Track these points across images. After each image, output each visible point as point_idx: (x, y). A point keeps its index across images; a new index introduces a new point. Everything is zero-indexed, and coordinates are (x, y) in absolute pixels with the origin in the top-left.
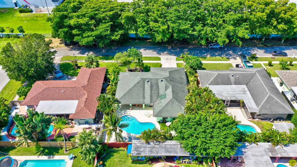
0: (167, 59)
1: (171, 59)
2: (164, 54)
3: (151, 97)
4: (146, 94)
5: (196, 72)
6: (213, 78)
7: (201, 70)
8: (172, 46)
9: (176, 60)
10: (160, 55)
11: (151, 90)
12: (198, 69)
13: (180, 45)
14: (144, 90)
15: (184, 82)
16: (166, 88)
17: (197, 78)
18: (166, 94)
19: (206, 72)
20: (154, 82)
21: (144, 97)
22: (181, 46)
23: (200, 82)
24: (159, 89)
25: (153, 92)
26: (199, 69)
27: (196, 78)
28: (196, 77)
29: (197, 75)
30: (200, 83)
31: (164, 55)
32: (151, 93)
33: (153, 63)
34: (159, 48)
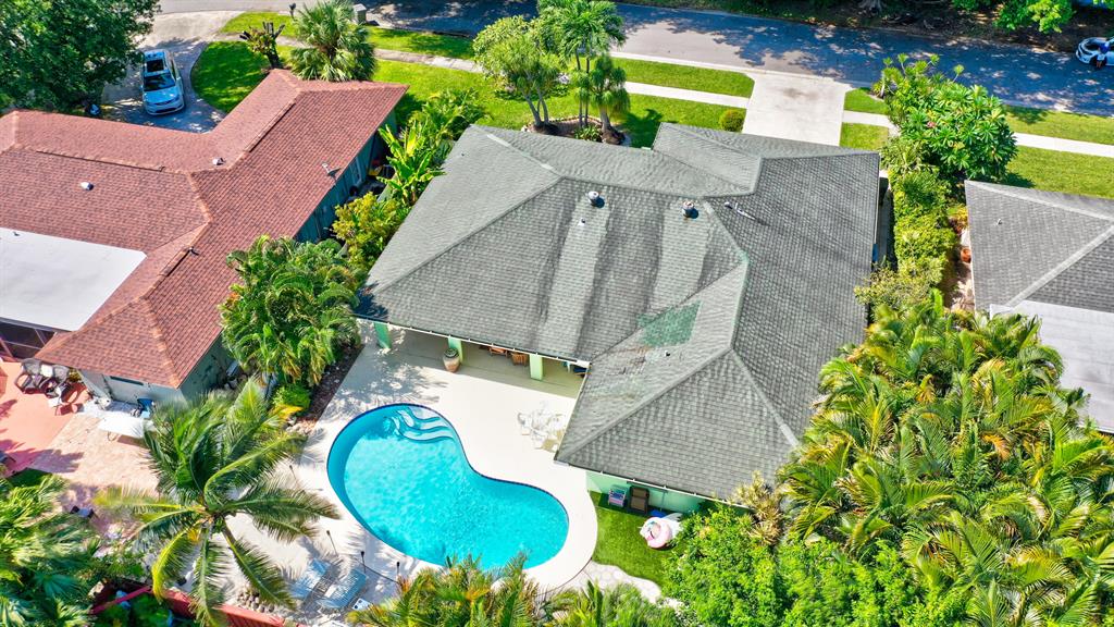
0: (792, 93)
1: (812, 97)
2: (781, 63)
3: (588, 313)
4: (558, 286)
5: (958, 196)
6: (1078, 255)
7: (992, 181)
8: (842, 25)
9: (847, 108)
10: (753, 65)
11: (603, 267)
12: (974, 173)
13: (894, 25)
14: (555, 255)
15: (851, 248)
16: (711, 269)
17: (957, 233)
18: (695, 308)
19: (1031, 206)
20: (634, 214)
21: (542, 306)
22: (899, 29)
23: (971, 266)
24: (656, 264)
25: (611, 280)
26: (980, 178)
27: (948, 234)
28: (955, 226)
29: (956, 212)
30: (968, 270)
31: (778, 68)
32: (598, 283)
33: (699, 105)
34: (763, 29)
